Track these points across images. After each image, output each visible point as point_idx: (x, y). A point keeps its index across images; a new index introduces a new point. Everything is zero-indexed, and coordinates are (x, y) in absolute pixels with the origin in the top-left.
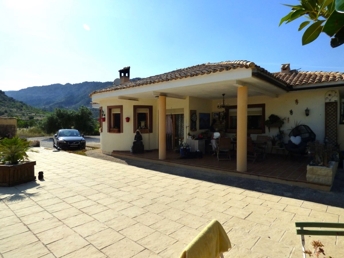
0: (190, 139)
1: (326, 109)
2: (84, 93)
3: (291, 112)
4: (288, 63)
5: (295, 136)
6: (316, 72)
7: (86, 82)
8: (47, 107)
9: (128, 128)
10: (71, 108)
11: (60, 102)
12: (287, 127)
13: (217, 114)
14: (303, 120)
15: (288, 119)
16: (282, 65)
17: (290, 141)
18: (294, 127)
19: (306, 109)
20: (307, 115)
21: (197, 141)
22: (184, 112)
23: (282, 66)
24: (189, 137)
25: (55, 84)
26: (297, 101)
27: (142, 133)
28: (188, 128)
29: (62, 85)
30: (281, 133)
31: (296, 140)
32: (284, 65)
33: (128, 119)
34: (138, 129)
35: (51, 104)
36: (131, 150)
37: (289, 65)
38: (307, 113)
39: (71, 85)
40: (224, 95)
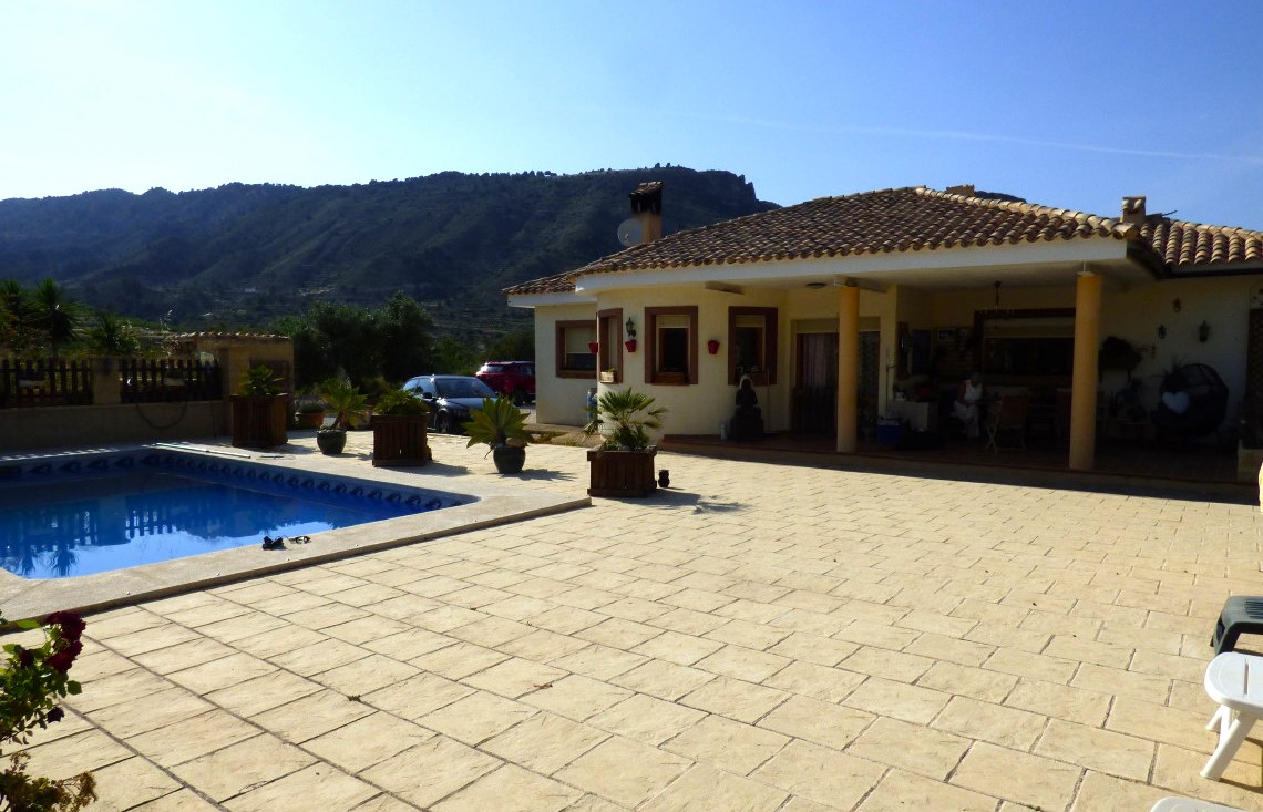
0: (902, 399)
1: (1251, 324)
2: (229, 230)
3: (1162, 331)
4: (1142, 195)
5: (1174, 392)
6: (1225, 229)
7: (237, 186)
8: (71, 287)
9: (713, 370)
10: (176, 292)
11: (125, 264)
12: (1152, 369)
13: (950, 332)
14: (1192, 353)
15: (1154, 348)
16: (1125, 199)
17: (1162, 405)
18: (1170, 369)
19: (1202, 323)
20: (1203, 338)
21: (925, 406)
22: (879, 327)
23: (1125, 202)
24: (895, 396)
25: (100, 192)
26: (1177, 304)
27: (757, 384)
28: (892, 371)
29: (130, 196)
30: (1136, 385)
31: (1176, 402)
32: (1131, 201)
33: (714, 347)
34: (745, 372)
35: (89, 276)
36: (723, 432)
37: (1144, 200)
38: (1204, 333)
39: (170, 194)
40: (998, 284)
